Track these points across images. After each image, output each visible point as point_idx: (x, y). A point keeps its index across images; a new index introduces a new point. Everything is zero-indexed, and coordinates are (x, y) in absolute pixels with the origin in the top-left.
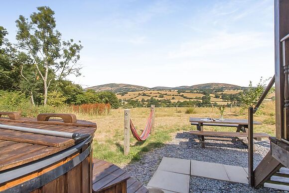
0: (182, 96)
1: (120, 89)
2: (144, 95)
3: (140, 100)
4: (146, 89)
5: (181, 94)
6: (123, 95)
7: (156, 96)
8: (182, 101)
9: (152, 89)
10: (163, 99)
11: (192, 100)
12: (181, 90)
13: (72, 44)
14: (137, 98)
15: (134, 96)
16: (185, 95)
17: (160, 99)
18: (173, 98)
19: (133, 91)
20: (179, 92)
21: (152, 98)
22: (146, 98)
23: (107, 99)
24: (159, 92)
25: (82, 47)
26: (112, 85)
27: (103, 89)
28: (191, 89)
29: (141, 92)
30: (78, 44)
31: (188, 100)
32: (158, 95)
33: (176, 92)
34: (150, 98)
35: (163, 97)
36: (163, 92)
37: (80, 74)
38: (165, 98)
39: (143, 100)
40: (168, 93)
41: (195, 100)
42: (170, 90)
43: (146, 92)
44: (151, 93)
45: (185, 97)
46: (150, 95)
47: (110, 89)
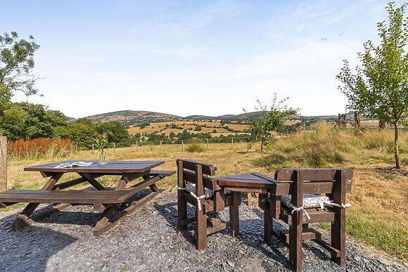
0: (226, 128)
1: (139, 119)
2: (174, 127)
3: (168, 134)
4: (177, 118)
5: (225, 125)
6: (142, 128)
7: (191, 129)
8: (226, 135)
9: (187, 118)
10: (201, 132)
11: (239, 134)
12: (226, 120)
13: (18, 40)
14: (163, 132)
15: (159, 129)
16: (230, 126)
17: (196, 133)
18: (215, 132)
19: (158, 121)
20: (222, 123)
21: (184, 131)
22: (176, 132)
24: (196, 122)
25: (38, 47)
26: (126, 113)
27: (113, 119)
28: (238, 119)
29: (169, 123)
30: (29, 41)
31: (234, 134)
32: (194, 127)
33: (218, 123)
34: (181, 131)
35: (200, 130)
36: (200, 123)
37: (34, 92)
38: (204, 131)
39: (172, 135)
40: (207, 124)
41: (244, 133)
42: (210, 119)
43: (177, 123)
44: (184, 124)
45: (230, 130)
46: (182, 127)
47: (123, 118)
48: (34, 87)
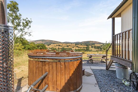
0: (77, 46)
1: (47, 42)
2: (59, 46)
3: (57, 48)
4: (60, 43)
5: (77, 45)
6: (48, 46)
7: (65, 46)
8: (77, 49)
9: (63, 43)
10: (68, 48)
11: (82, 48)
12: (77, 44)
13: (27, 20)
15: (54, 46)
16: (79, 46)
17: (67, 48)
18: (73, 48)
19: (54, 43)
20: (76, 45)
21: (63, 47)
22: (60, 47)
23: (41, 47)
24: (67, 44)
26: (43, 40)
27: (38, 42)
28: (81, 43)
29: (58, 44)
30: (30, 20)
31: (80, 48)
32: (66, 46)
33: (74, 45)
34: (62, 47)
35: (68, 47)
36: (68, 45)
37: (31, 35)
38: (70, 47)
39: (59, 48)
40: (71, 45)
41: (83, 48)
42: (72, 43)
43: (60, 44)
44: (63, 45)
45: (78, 47)
46: (62, 46)
47: (42, 42)
48: (30, 34)
